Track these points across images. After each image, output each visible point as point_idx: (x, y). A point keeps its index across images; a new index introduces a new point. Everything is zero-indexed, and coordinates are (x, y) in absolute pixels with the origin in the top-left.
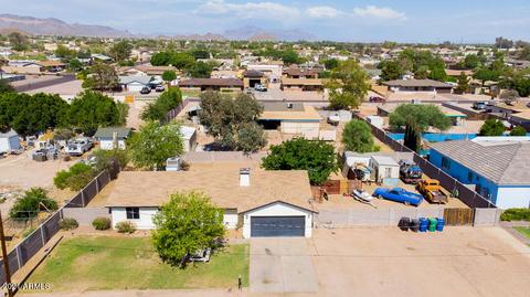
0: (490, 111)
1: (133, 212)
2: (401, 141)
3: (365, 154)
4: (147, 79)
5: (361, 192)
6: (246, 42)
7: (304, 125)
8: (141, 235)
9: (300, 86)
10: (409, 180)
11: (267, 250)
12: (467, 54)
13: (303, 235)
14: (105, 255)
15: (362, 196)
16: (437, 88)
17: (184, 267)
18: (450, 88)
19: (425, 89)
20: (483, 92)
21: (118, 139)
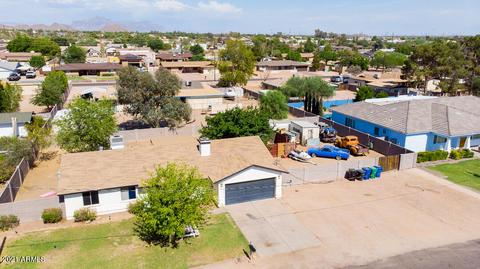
0: (347, 82)
1: (91, 197)
2: (302, 108)
3: (285, 120)
4: (13, 66)
5: (299, 153)
6: (99, 32)
7: (211, 100)
8: (105, 221)
9: (180, 68)
10: (327, 139)
11: (249, 215)
12: (299, 41)
13: (273, 195)
14: (74, 249)
15: (301, 155)
16: (297, 67)
17: (175, 246)
18: (306, 67)
19: (286, 68)
20: (331, 70)
21: (19, 124)
